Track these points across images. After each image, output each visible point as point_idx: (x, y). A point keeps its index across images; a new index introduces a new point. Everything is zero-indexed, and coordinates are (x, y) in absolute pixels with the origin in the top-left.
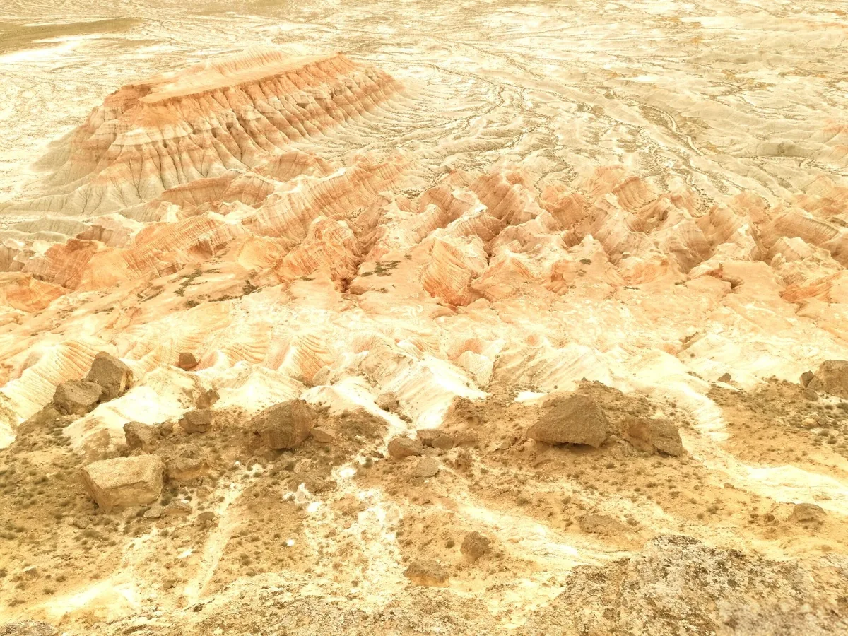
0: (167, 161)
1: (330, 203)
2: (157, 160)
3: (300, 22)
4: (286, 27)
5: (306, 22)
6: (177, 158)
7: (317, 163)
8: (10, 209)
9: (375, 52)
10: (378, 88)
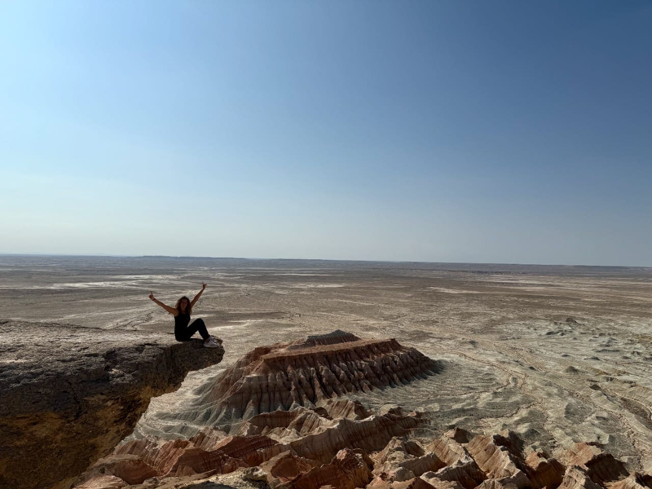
0: (266, 396)
1: (359, 440)
2: (259, 395)
3: (381, 320)
4: (371, 322)
5: (384, 320)
6: (272, 395)
7: (360, 410)
8: (166, 417)
9: (424, 342)
10: (416, 364)
